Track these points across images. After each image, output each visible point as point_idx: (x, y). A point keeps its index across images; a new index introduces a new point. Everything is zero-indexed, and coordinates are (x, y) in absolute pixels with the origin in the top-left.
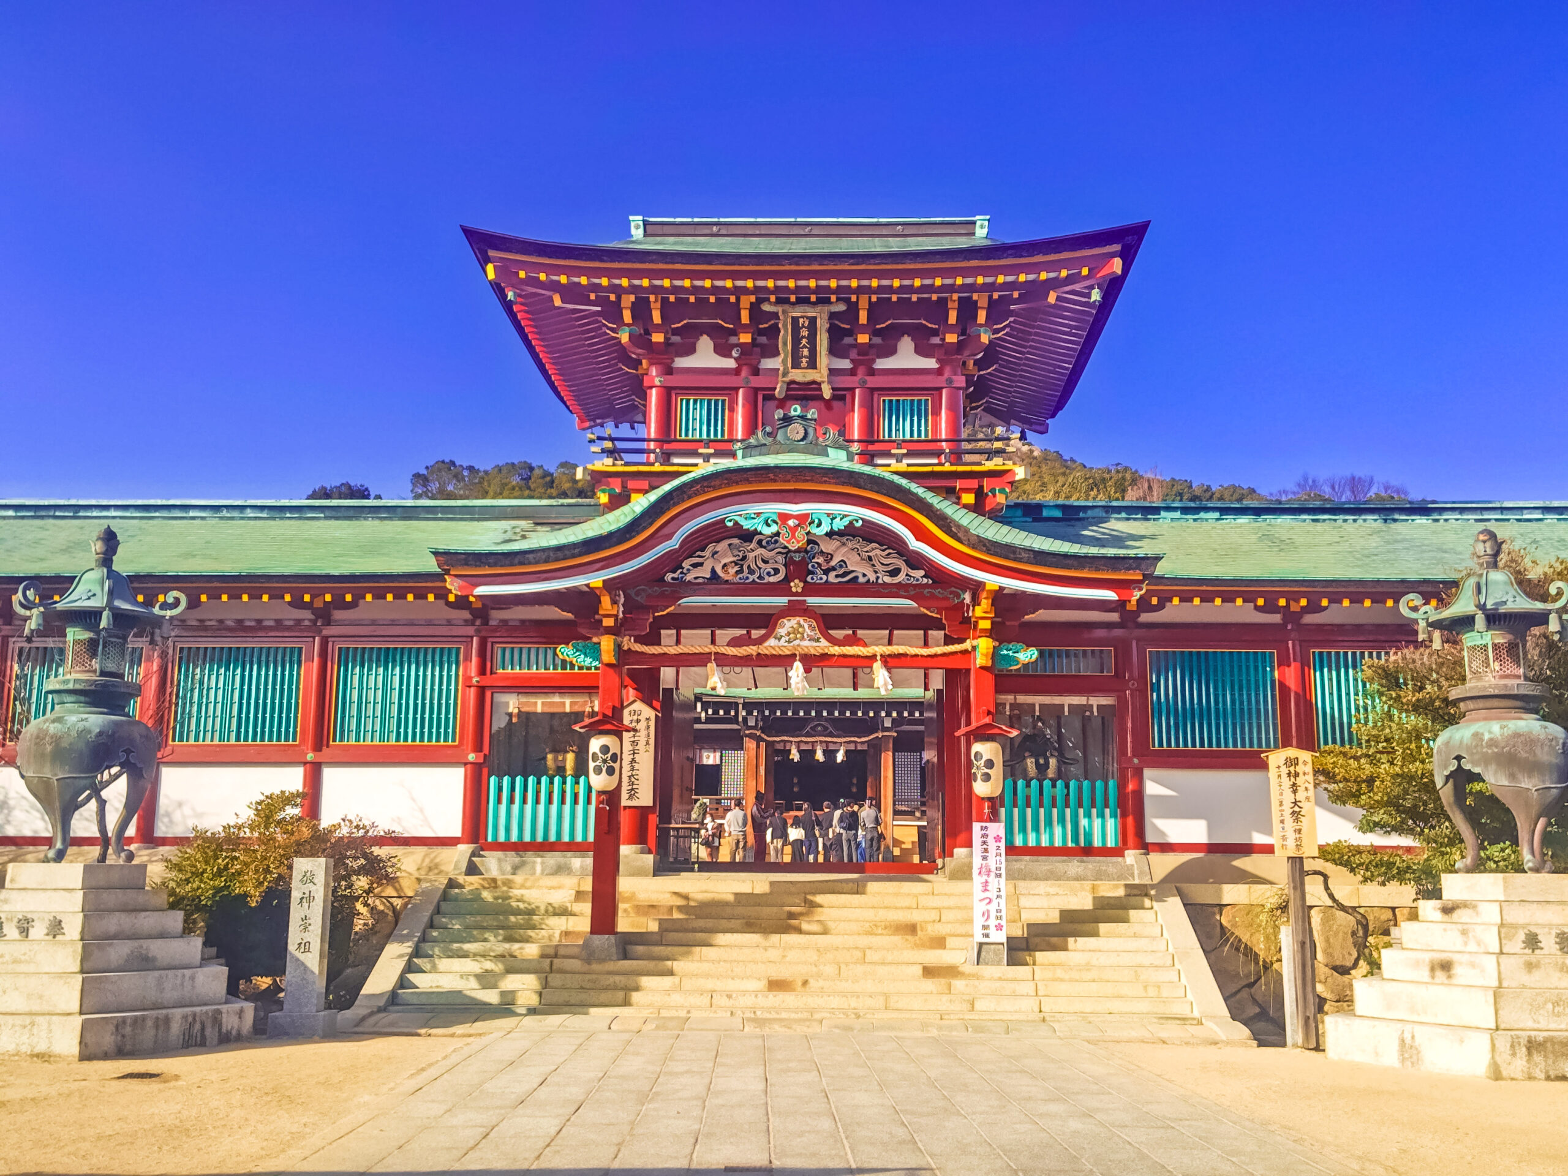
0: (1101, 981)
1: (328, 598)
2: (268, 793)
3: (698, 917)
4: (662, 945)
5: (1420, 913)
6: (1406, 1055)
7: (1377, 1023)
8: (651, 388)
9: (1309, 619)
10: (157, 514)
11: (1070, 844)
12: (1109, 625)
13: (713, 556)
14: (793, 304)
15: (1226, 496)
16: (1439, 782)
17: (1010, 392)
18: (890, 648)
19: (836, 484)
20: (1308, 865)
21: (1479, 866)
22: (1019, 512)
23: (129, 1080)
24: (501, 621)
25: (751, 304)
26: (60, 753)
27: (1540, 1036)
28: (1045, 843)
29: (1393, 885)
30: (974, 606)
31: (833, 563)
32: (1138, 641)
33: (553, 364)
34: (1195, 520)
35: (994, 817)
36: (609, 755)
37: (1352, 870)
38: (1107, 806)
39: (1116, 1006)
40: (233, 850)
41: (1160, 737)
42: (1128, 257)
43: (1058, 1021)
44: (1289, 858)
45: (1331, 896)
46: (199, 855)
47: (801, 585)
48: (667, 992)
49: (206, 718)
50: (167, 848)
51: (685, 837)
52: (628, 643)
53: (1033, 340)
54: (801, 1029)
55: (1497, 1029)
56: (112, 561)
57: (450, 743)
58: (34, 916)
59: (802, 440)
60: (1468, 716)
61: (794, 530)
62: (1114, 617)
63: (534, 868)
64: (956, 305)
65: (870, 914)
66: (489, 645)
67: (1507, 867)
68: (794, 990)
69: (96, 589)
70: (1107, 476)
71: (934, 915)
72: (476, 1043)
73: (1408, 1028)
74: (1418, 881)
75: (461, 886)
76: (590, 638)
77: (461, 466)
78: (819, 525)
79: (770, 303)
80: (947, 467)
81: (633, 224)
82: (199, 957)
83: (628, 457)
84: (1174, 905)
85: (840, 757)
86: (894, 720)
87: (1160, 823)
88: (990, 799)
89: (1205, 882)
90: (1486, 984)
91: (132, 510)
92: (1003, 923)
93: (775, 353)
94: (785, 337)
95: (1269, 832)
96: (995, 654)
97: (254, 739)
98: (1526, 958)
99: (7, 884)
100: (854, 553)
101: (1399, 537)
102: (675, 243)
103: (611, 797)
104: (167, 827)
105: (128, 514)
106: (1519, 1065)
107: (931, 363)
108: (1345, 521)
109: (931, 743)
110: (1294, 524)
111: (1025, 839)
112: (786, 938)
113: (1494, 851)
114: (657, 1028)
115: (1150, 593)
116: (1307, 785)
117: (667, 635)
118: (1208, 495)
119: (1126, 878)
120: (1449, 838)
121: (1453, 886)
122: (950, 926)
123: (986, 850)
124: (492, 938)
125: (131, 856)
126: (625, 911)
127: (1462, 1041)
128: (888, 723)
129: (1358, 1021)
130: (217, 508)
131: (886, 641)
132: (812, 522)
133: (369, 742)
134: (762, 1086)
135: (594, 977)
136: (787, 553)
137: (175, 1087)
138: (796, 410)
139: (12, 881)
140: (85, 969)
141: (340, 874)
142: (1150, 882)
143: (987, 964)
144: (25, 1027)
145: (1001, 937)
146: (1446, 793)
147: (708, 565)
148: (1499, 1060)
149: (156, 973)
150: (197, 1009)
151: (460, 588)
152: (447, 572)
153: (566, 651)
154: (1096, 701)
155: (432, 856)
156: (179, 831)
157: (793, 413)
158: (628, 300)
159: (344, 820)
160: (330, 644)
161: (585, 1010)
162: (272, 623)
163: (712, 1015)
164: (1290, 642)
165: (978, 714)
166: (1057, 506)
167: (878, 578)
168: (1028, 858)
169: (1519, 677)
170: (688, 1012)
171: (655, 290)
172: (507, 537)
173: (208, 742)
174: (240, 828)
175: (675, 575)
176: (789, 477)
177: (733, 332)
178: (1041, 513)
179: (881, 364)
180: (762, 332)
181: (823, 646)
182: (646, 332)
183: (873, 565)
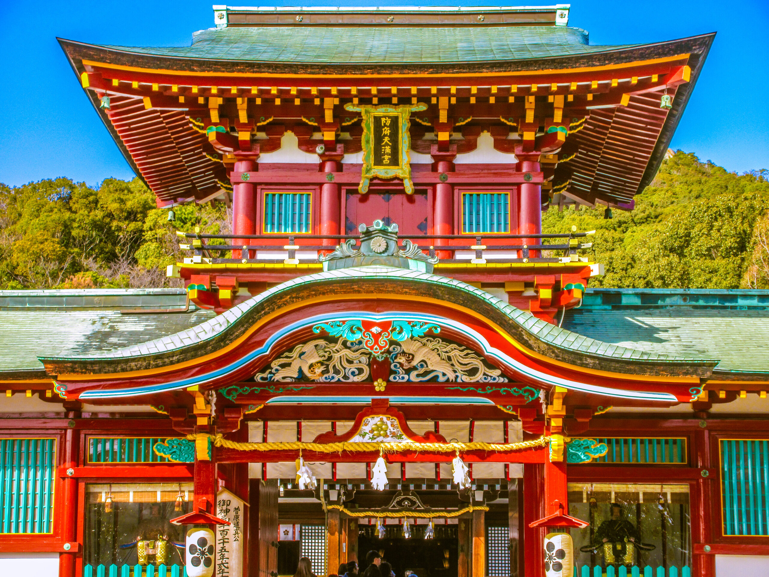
8: (238, 183)
13: (300, 356)
14: (376, 105)
18: (469, 442)
19: (417, 295)
22: (599, 300)
25: (335, 106)
30: (547, 405)
31: (414, 363)
32: (710, 431)
36: (207, 547)
41: (732, 524)
42: (696, 66)
47: (384, 384)
52: (219, 440)
57: (45, 533)
59: (384, 252)
61: (377, 337)
64: (533, 106)
66: (82, 437)
76: (185, 436)
78: (400, 332)
79: (353, 104)
80: (526, 263)
81: (216, 14)
93: (358, 149)
94: (368, 135)
96: (566, 451)
100: (435, 353)
107: (510, 159)
117: (255, 429)
128: (478, 498)
131: (467, 434)
132: (394, 330)
136: (370, 354)
147: (296, 365)
151: (67, 393)
152: (55, 377)
153: (162, 448)
154: (670, 489)
158: (216, 102)
165: (550, 505)
166: (636, 294)
167: (457, 377)
171: (242, 94)
172: (96, 328)
175: (264, 375)
176: (372, 289)
177: (317, 129)
178: (620, 301)
179: (462, 159)
180: (344, 129)
181: (407, 443)
182: (233, 130)
183: (452, 365)
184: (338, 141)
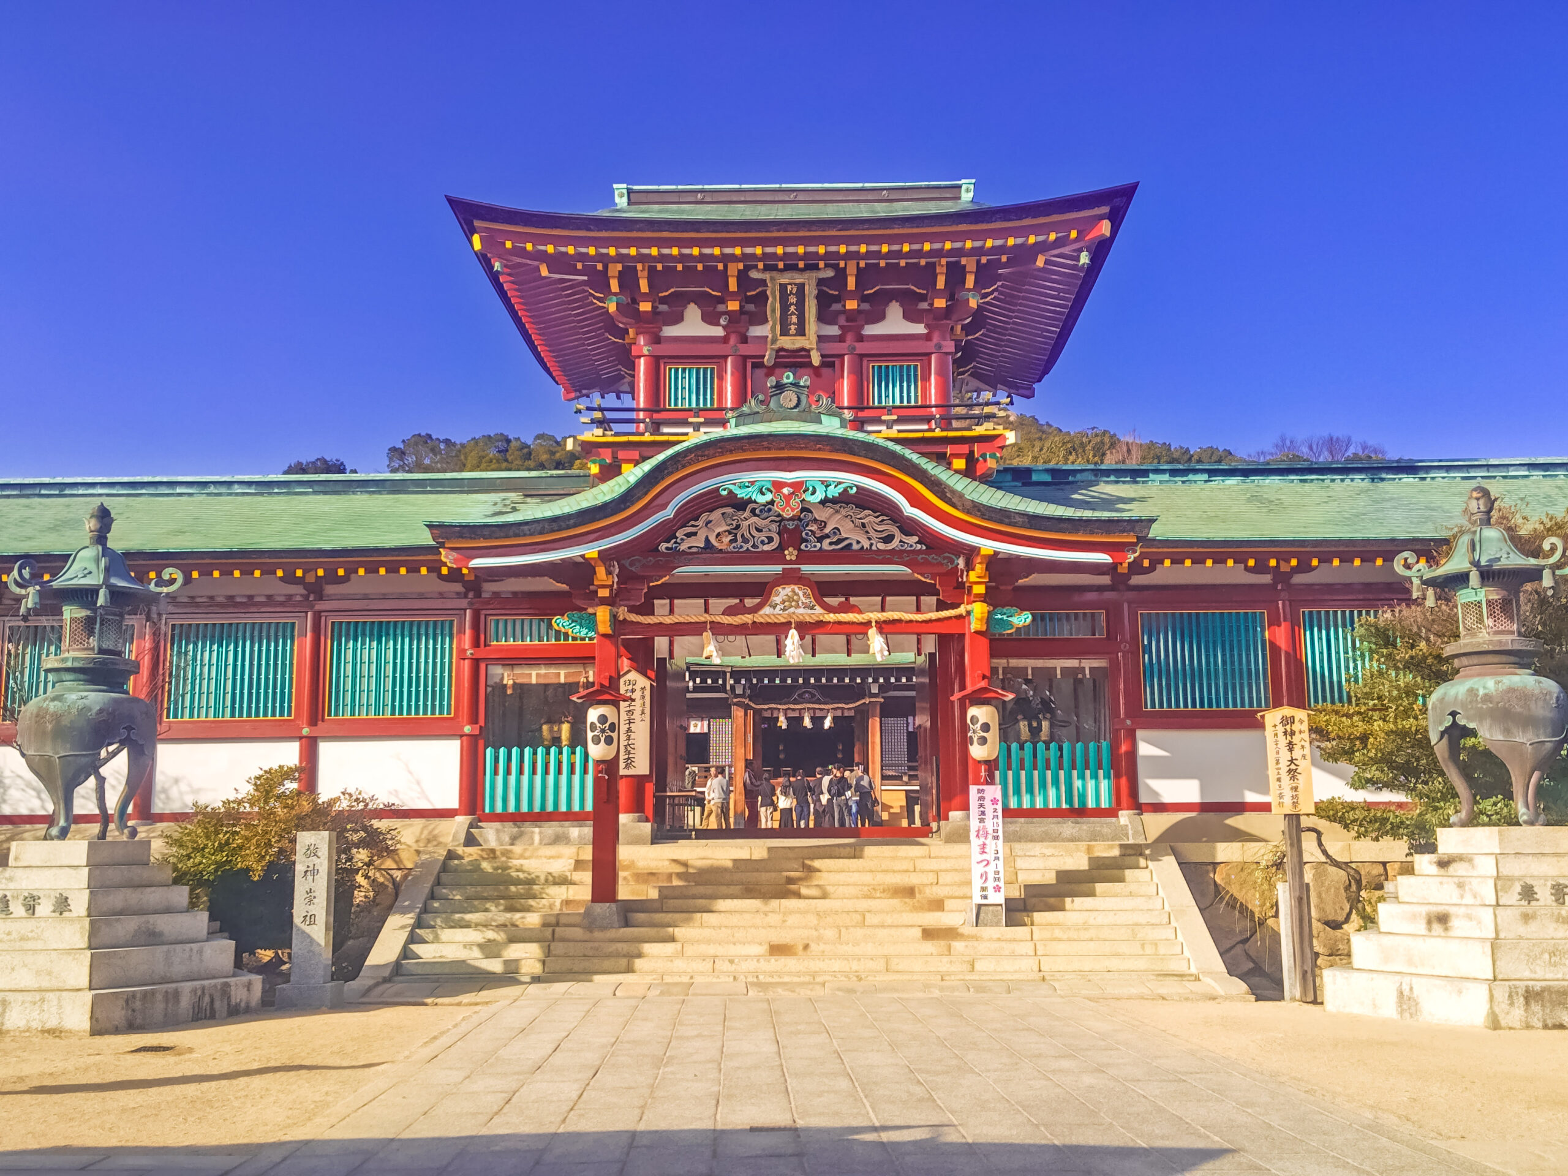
0: (1098, 939)
1: (320, 572)
2: (267, 768)
3: (698, 884)
4: (662, 912)
5: (1416, 867)
6: (1405, 1007)
7: (1375, 975)
8: (639, 357)
9: (1299, 579)
10: (144, 491)
11: (1064, 806)
12: (1100, 589)
13: (706, 525)
14: (781, 271)
15: (1205, 458)
16: (1434, 738)
17: (997, 357)
18: (884, 614)
19: (831, 451)
20: (1305, 822)
21: (1472, 821)
22: (1009, 477)
23: (143, 1053)
24: (494, 593)
25: (739, 271)
26: (60, 731)
27: (1538, 986)
28: (1039, 805)
29: (1387, 842)
30: (968, 572)
31: (827, 531)
32: (1129, 603)
33: (540, 335)
34: (1183, 482)
35: (990, 781)
36: (607, 725)
37: (1346, 827)
38: (1100, 767)
39: (1115, 964)
40: (234, 825)
41: (1153, 698)
42: (1116, 219)
43: (1058, 980)
44: (1285, 815)
45: (1325, 852)
46: (199, 831)
47: (796, 553)
48: (670, 958)
49: (200, 694)
50: (165, 824)
51: (680, 805)
52: (623, 613)
53: (1021, 305)
54: (805, 993)
55: (1495, 979)
56: (106, 538)
57: (445, 715)
58: (41, 894)
59: (795, 407)
60: (1462, 672)
61: (788, 498)
62: (1106, 580)
63: (532, 839)
64: (944, 270)
65: (867, 878)
66: (482, 618)
67: (1499, 820)
68: (794, 954)
69: (92, 567)
70: (1084, 440)
71: (931, 878)
72: (484, 1011)
73: (1406, 980)
74: (1411, 836)
75: (460, 858)
76: (585, 609)
77: (438, 439)
78: (813, 493)
79: (758, 270)
80: (938, 433)
81: (616, 192)
82: (205, 932)
83: (616, 427)
84: (1169, 863)
85: (827, 724)
86: (881, 687)
87: (1155, 784)
88: (987, 762)
89: (1199, 840)
90: (1483, 935)
91: (118, 487)
92: (1002, 884)
93: (765, 321)
94: (773, 305)
95: (1266, 791)
96: (989, 619)
97: (249, 714)
98: (1523, 909)
99: (11, 862)
100: (848, 520)
101: (1387, 496)
102: (660, 211)
103: (609, 767)
104: (164, 803)
105: (114, 492)
106: (1516, 1014)
107: (920, 329)
108: (1333, 480)
109: (924, 709)
110: (1282, 484)
111: (1020, 802)
112: (785, 902)
113: (1487, 805)
114: (662, 993)
115: (1143, 556)
116: (1303, 743)
117: (661, 605)
118: (1186, 458)
119: (1120, 839)
120: (1442, 793)
121: (1449, 840)
122: (948, 888)
123: (983, 813)
124: (493, 908)
125: (134, 833)
126: (625, 878)
127: (1460, 992)
128: (875, 690)
129: (1356, 974)
130: (205, 484)
131: (879, 607)
132: (807, 490)
133: (364, 716)
134: (774, 1048)
135: (596, 944)
136: (780, 522)
137: (189, 1060)
138: (788, 377)
139: (16, 859)
140: (93, 945)
141: (342, 848)
142: (1144, 842)
143: (986, 925)
144: (35, 1003)
145: (999, 898)
146: (1441, 749)
147: (702, 535)
148: (1497, 1010)
149: (165, 948)
150: (206, 983)
151: (455, 561)
152: (442, 545)
153: (561, 623)
154: (1088, 664)
155: (431, 828)
156: (176, 807)
157: (785, 381)
158: (615, 269)
159: (343, 793)
160: (323, 619)
161: (588, 977)
162: (263, 599)
163: (715, 980)
164: (1280, 603)
165: (973, 678)
166: (1047, 471)
167: (871, 545)
168: (1022, 820)
169: (1512, 633)
170: (692, 978)
171: (642, 258)
172: (498, 508)
173: (203, 718)
174: (240, 802)
175: (669, 545)
176: (783, 445)
177: (721, 300)
178: (1031, 478)
179: (871, 330)
180: (749, 300)
181: (819, 613)
182: (634, 300)
183: (867, 532)
184: (742, 311)
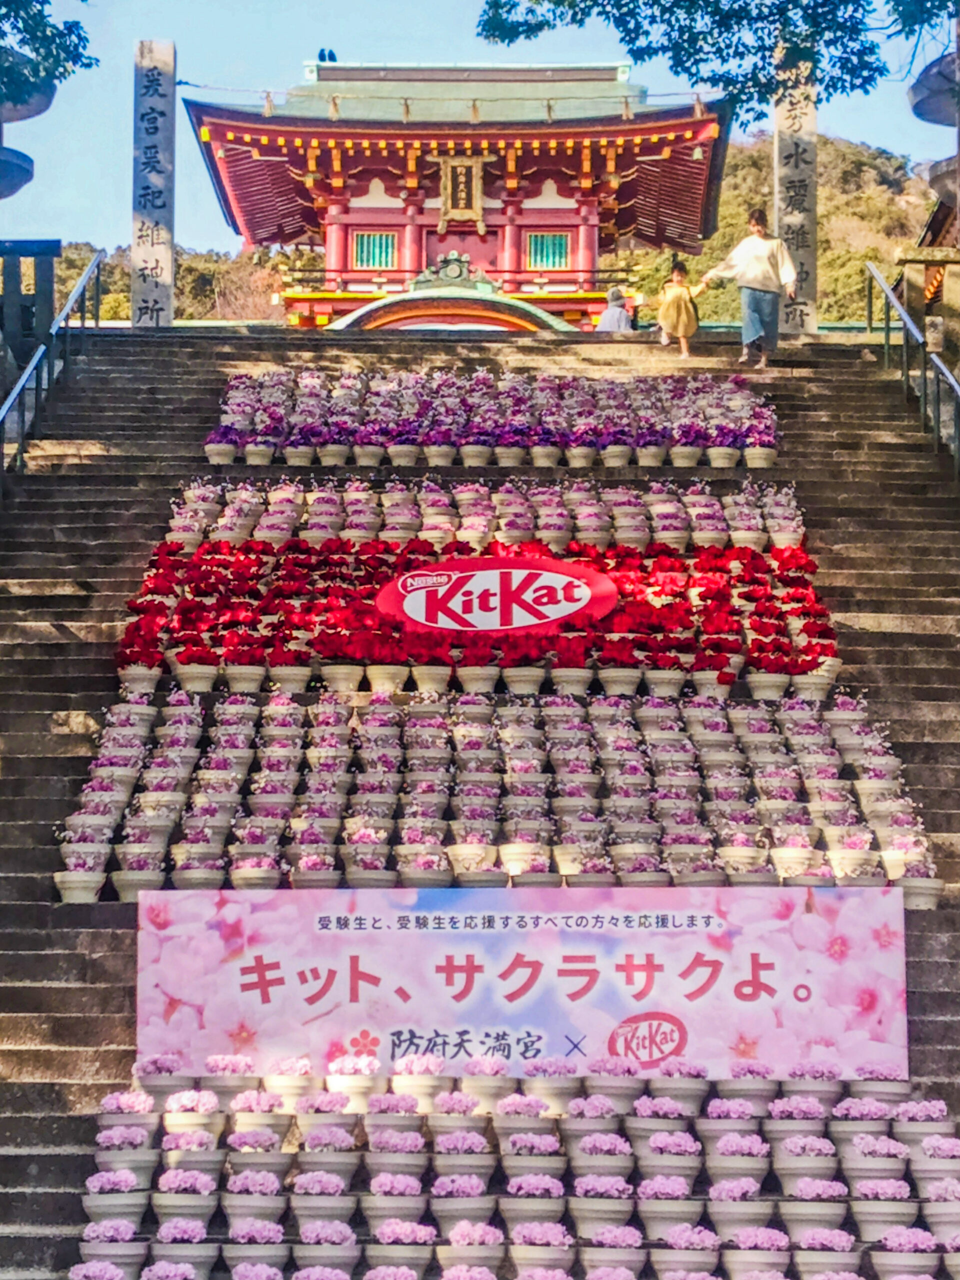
8: (331, 225)
14: (452, 156)
25: (417, 156)
59: (458, 277)
64: (588, 158)
79: (433, 156)
80: (581, 294)
83: (315, 286)
93: (437, 194)
94: (446, 182)
107: (571, 203)
158: (315, 154)
176: (448, 305)
177: (402, 177)
179: (528, 204)
180: (426, 177)
182: (327, 177)
184: (419, 187)
